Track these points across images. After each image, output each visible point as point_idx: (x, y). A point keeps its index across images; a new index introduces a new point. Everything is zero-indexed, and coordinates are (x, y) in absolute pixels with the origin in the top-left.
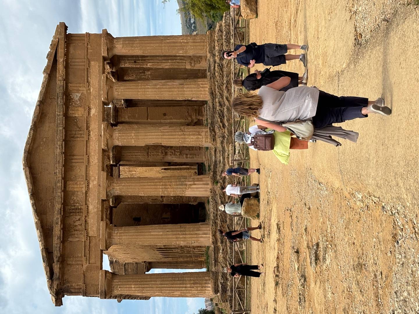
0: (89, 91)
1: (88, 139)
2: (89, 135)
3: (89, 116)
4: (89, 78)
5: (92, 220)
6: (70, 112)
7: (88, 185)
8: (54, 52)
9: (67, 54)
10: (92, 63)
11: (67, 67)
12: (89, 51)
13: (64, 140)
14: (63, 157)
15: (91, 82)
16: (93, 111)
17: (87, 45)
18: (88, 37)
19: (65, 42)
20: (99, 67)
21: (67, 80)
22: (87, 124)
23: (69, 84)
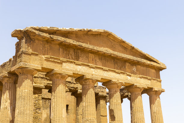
1: (116, 72)
3: (127, 75)
15: (142, 79)
22: (123, 73)
23: (139, 66)
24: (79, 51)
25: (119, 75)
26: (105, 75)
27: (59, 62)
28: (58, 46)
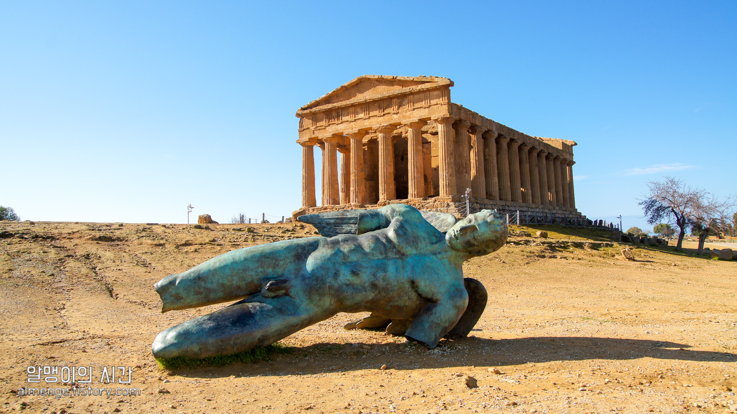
0: (408, 111)
1: (378, 116)
2: (381, 116)
3: (392, 114)
4: (417, 110)
5: (334, 128)
6: (395, 101)
7: (352, 122)
8: (428, 81)
9: (428, 90)
10: (427, 110)
11: (419, 92)
12: (435, 106)
13: (373, 100)
15: (414, 111)
16: (395, 116)
17: (439, 104)
18: (444, 104)
19: (436, 87)
20: (424, 115)
21: (411, 93)
23: (412, 96)
24: (340, 110)
25: (382, 118)
26: (366, 124)
27: (324, 127)
28: (323, 114)
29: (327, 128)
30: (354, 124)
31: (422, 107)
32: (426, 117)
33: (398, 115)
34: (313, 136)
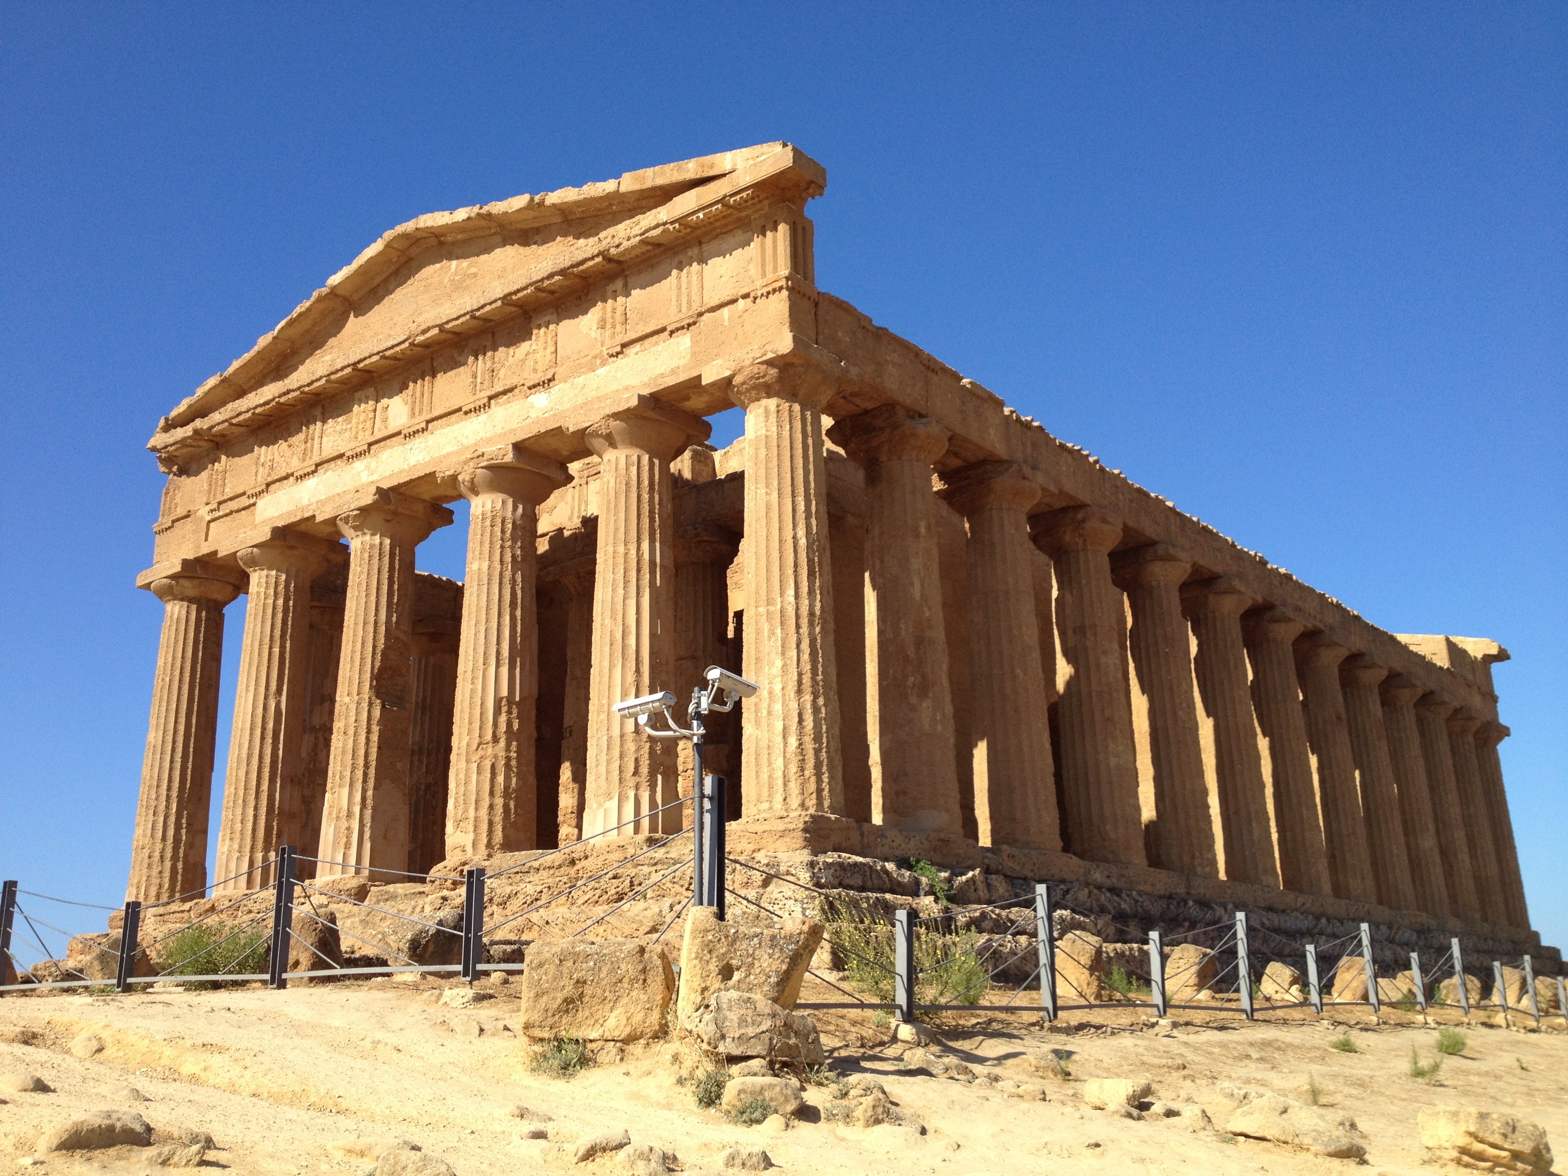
0: (598, 361)
1: (466, 413)
2: (476, 410)
3: (529, 392)
4: (637, 347)
5: (282, 498)
6: (543, 323)
7: (358, 455)
8: (688, 176)
9: (689, 230)
10: (684, 340)
11: (651, 251)
12: (725, 311)
13: (442, 328)
14: (403, 346)
15: (623, 361)
16: (540, 401)
17: (746, 296)
18: (770, 288)
20: (673, 372)
21: (613, 267)
22: (504, 393)
24: (318, 412)
25: (483, 417)
26: (413, 462)
27: (246, 503)
28: (251, 440)
29: (261, 503)
30: (367, 468)
31: (663, 329)
32: (682, 377)
33: (557, 389)
34: (205, 549)
